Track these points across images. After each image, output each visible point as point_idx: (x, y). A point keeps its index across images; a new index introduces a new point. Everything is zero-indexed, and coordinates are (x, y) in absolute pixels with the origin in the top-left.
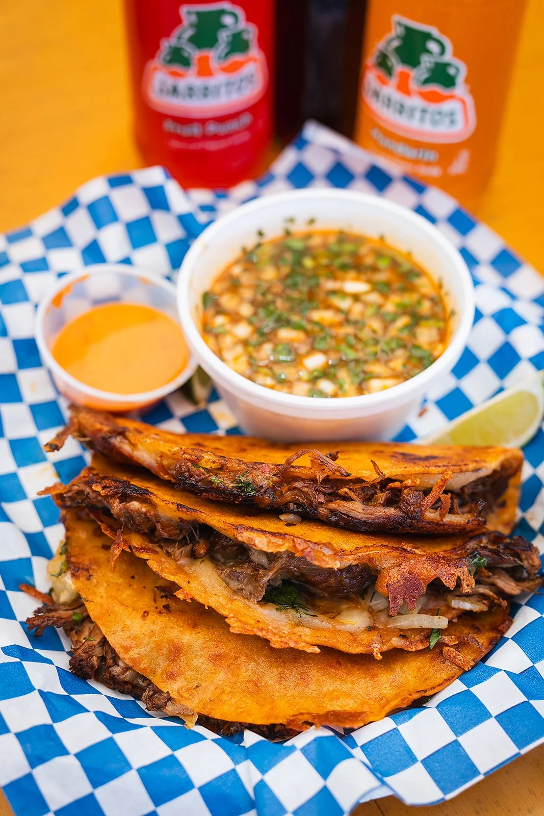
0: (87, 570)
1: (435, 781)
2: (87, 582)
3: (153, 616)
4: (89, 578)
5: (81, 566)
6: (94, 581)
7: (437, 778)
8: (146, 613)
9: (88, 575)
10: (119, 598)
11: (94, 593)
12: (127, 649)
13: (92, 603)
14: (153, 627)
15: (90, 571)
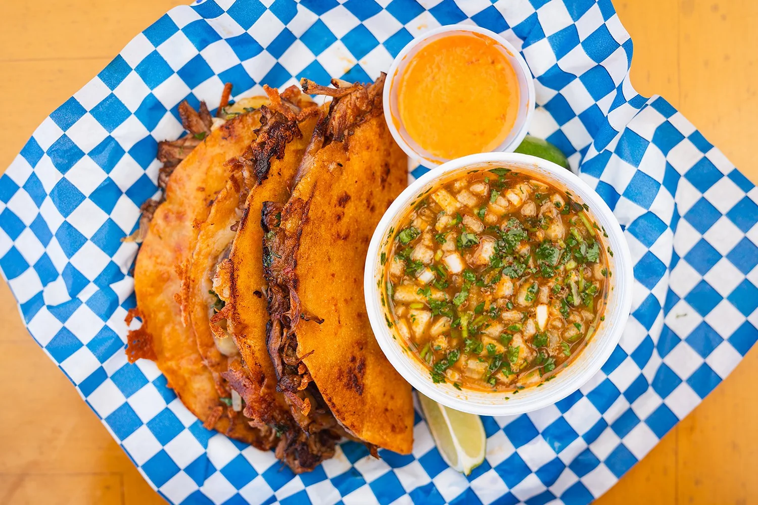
0: (230, 136)
1: (115, 412)
2: (221, 138)
3: (201, 195)
4: (225, 138)
5: (232, 130)
6: (224, 142)
7: (117, 413)
8: (202, 189)
9: (227, 137)
10: (213, 165)
11: (213, 146)
12: (176, 181)
13: (204, 146)
14: (192, 197)
15: (230, 137)
